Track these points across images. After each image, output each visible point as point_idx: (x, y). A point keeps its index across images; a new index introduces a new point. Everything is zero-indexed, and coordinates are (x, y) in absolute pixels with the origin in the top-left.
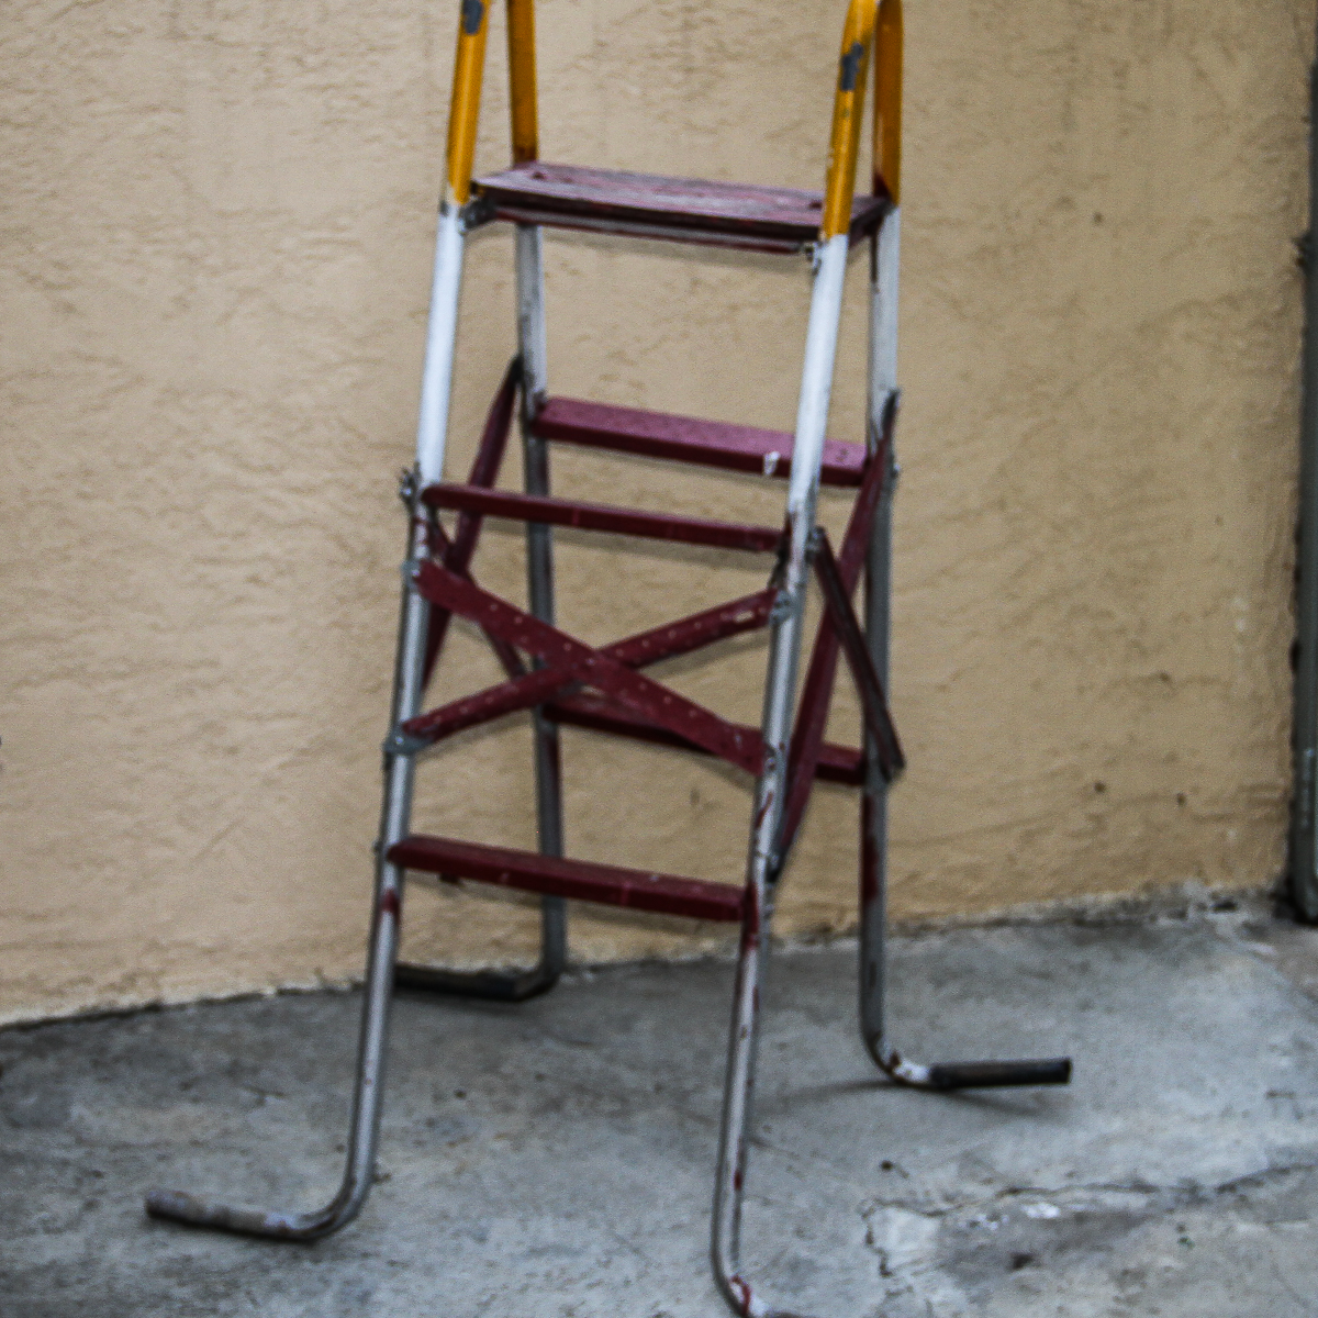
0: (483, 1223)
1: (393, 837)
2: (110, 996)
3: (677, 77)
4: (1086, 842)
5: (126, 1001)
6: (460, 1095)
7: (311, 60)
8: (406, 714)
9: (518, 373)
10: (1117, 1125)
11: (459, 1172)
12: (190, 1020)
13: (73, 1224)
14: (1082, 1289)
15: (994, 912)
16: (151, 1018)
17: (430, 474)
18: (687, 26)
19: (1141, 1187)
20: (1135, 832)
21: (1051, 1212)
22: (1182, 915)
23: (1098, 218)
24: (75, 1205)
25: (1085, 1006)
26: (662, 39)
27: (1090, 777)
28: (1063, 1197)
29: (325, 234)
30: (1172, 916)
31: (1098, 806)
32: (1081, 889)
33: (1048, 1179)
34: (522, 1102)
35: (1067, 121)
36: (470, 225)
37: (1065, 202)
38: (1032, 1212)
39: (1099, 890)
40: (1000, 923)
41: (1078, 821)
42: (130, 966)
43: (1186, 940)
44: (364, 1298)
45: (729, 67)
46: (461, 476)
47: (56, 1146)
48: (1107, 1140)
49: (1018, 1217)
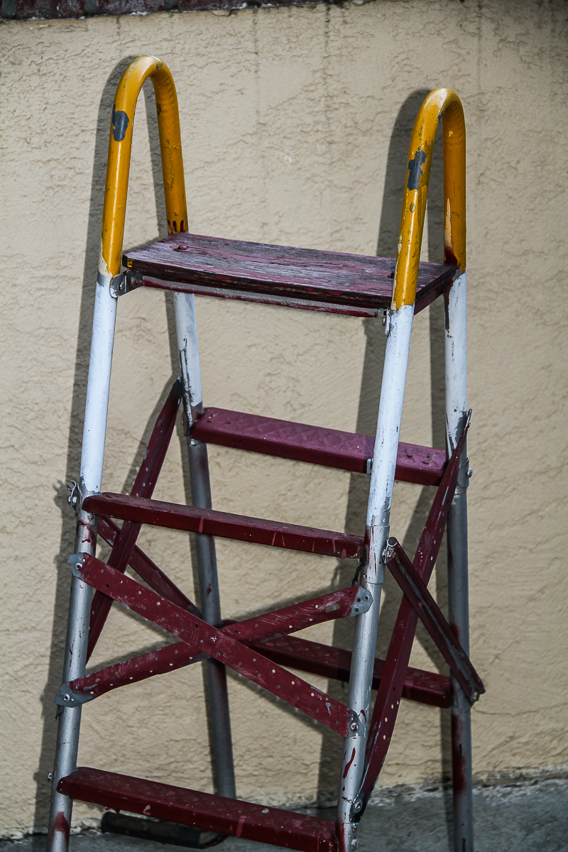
1: (64, 771)
3: (322, 148)
8: (74, 674)
9: (177, 392)
17: (92, 485)
26: (310, 120)
29: (49, 272)
36: (120, 292)
45: (362, 139)
46: (117, 486)
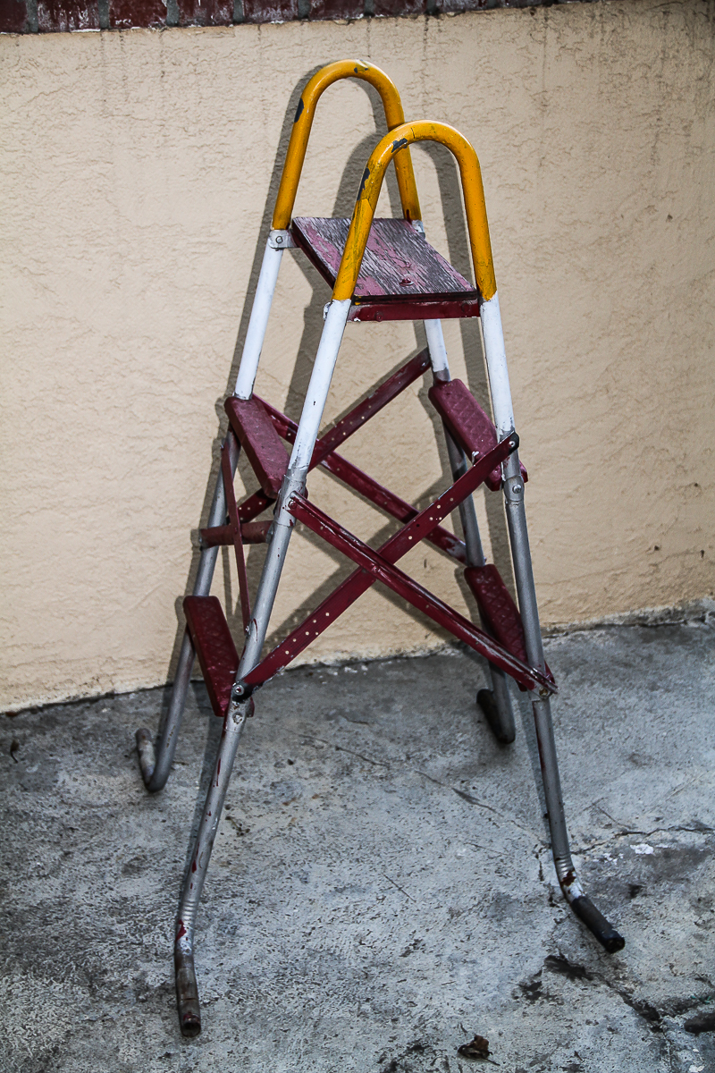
0: (306, 868)
2: (84, 689)
4: (648, 580)
5: (93, 692)
6: (291, 763)
7: (192, 129)
10: (680, 779)
11: (291, 826)
12: (131, 704)
13: (55, 872)
14: (674, 915)
15: (595, 620)
16: (109, 702)
18: (425, 103)
19: (701, 828)
20: (677, 572)
21: (649, 850)
22: (703, 620)
23: (670, 217)
24: (57, 855)
25: (653, 687)
27: (651, 544)
28: (655, 838)
30: (696, 620)
31: (656, 558)
32: (644, 605)
33: (645, 824)
34: (328, 768)
35: (654, 159)
37: (650, 208)
38: (637, 849)
39: (654, 604)
40: (598, 626)
41: (644, 567)
42: (96, 672)
43: (706, 637)
44: (233, 933)
47: (48, 807)
48: (676, 791)
49: (630, 855)
